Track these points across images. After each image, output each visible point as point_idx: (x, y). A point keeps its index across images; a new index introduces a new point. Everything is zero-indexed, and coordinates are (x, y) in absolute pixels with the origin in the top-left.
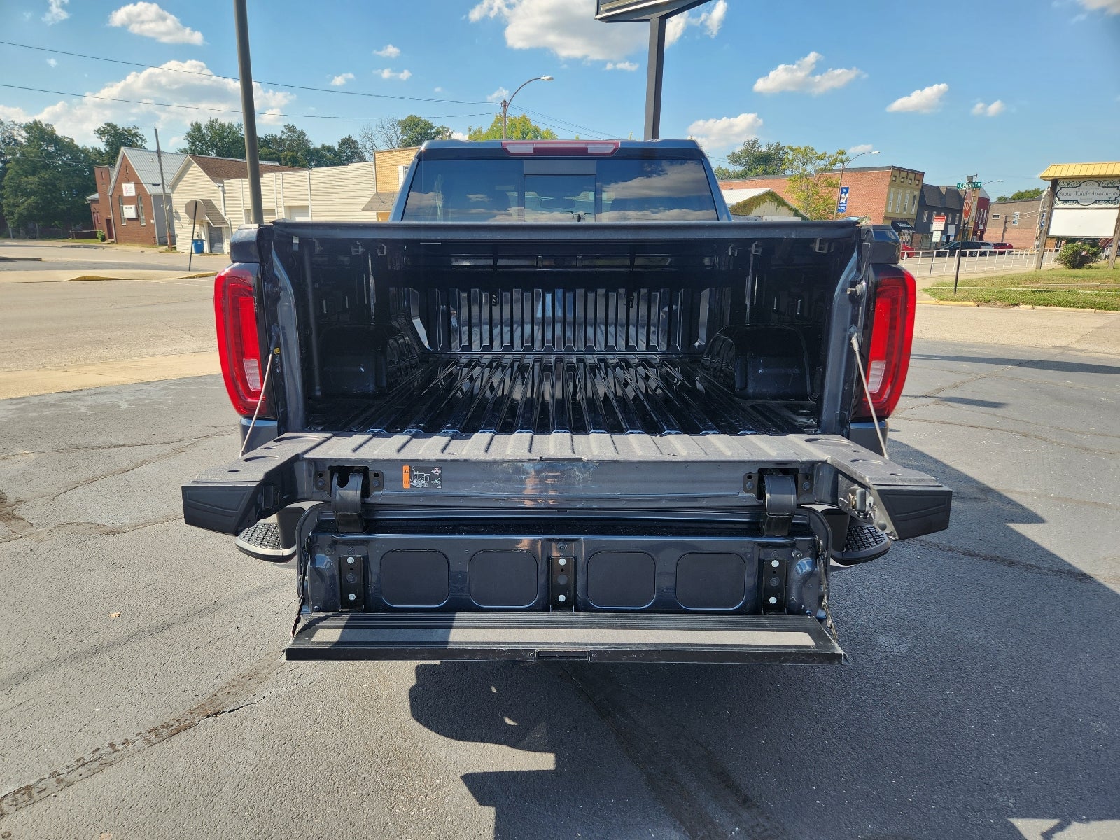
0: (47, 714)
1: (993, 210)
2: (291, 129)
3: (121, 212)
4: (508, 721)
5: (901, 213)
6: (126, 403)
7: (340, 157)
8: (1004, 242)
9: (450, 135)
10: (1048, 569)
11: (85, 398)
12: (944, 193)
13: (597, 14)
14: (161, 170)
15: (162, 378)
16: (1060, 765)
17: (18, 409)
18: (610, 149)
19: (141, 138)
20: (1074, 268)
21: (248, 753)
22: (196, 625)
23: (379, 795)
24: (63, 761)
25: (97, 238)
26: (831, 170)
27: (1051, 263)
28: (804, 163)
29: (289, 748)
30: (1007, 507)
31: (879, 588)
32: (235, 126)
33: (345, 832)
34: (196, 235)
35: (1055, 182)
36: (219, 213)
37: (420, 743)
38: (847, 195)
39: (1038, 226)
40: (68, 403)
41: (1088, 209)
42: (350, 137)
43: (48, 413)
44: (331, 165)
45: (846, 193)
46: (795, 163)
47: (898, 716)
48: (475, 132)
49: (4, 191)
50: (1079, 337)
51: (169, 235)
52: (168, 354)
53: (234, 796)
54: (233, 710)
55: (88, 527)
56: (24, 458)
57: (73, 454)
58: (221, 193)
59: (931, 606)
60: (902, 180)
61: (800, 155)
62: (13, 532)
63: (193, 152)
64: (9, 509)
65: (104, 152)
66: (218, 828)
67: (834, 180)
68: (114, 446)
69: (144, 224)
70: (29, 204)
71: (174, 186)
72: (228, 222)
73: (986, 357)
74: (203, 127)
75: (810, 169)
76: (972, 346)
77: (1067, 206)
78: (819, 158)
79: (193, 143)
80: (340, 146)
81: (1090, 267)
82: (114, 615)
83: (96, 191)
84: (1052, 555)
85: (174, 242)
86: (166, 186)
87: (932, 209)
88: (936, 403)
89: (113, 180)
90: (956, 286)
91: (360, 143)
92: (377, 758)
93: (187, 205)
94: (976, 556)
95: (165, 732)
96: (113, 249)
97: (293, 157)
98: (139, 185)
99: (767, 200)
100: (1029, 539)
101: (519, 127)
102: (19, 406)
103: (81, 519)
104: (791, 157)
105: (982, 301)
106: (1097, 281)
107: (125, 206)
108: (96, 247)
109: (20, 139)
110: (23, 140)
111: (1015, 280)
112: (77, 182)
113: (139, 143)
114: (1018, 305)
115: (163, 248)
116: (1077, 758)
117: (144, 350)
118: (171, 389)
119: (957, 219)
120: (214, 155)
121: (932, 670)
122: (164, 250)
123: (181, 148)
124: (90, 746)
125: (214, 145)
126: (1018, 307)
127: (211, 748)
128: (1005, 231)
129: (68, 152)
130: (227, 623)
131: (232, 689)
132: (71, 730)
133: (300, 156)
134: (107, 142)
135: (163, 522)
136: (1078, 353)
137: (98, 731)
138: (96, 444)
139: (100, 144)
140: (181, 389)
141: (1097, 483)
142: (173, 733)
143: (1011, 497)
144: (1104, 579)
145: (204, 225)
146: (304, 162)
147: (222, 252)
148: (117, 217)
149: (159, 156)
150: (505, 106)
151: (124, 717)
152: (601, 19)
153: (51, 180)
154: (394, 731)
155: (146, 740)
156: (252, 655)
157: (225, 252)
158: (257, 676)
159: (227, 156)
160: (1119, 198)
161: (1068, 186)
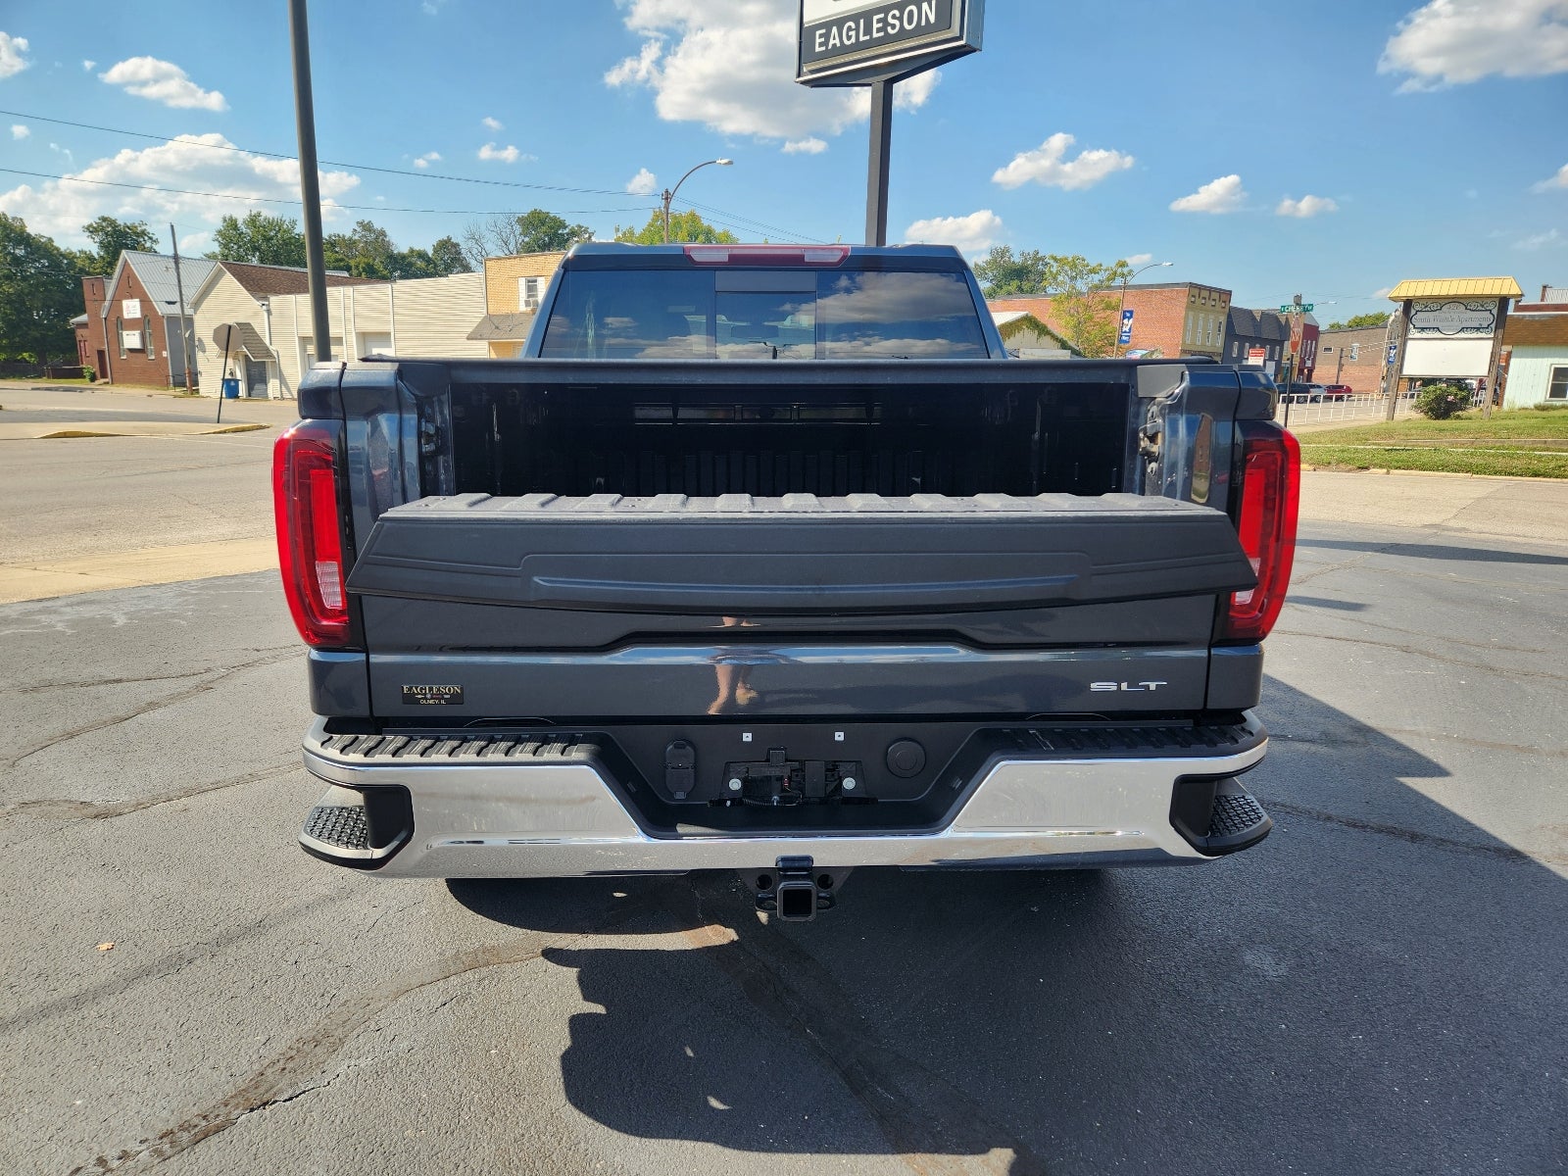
1: (1324, 341)
2: (367, 227)
3: (119, 340)
4: (714, 1103)
5: (1203, 345)
6: (123, 617)
7: (436, 266)
8: (1340, 384)
9: (590, 237)
10: (1467, 845)
11: (63, 609)
12: (1258, 319)
13: (799, 75)
14: (179, 281)
15: (180, 578)
16: (1529, 1146)
18: (835, 257)
19: (150, 238)
20: (1437, 418)
21: (313, 1169)
22: (231, 960)
25: (84, 377)
26: (1109, 287)
27: (1407, 411)
28: (1073, 278)
29: (380, 1159)
30: (1397, 754)
32: (287, 222)
34: (228, 372)
35: (1408, 304)
36: (261, 342)
37: (582, 1144)
38: (1131, 320)
39: (1384, 363)
40: (37, 618)
41: (1453, 339)
42: (449, 239)
43: (7, 632)
44: (422, 277)
45: (1129, 318)
46: (1060, 278)
47: (1289, 1076)
48: (625, 233)
50: (1455, 511)
51: (189, 373)
52: (184, 543)
54: (291, 1099)
55: (65, 806)
57: (42, 696)
58: (266, 314)
59: (1314, 904)
60: (1203, 301)
61: (1066, 268)
63: (225, 257)
65: (96, 256)
67: (1114, 300)
68: (106, 682)
69: (153, 357)
71: (197, 305)
72: (275, 354)
73: (1334, 539)
74: (240, 223)
75: (1081, 285)
77: (1424, 335)
78: (1093, 271)
79: (225, 246)
80: (436, 251)
81: (1458, 417)
82: (104, 946)
83: (83, 311)
84: (1468, 823)
85: (196, 383)
86: (185, 305)
87: (1243, 339)
89: (109, 296)
91: (464, 247)
92: (517, 1171)
93: (216, 331)
94: (1364, 827)
95: (185, 1137)
96: (108, 393)
97: (368, 264)
98: (146, 303)
99: (1024, 327)
100: (1433, 802)
101: (686, 227)
103: (54, 795)
104: (1054, 270)
105: (1318, 464)
106: (1471, 436)
107: (125, 333)
108: (82, 390)
111: (1361, 435)
112: (57, 298)
113: (148, 245)
114: (1367, 468)
115: (179, 391)
117: (151, 538)
118: (192, 595)
119: (1277, 353)
120: (255, 261)
121: (1326, 1002)
122: (181, 394)
123: (208, 251)
124: (66, 1164)
125: (256, 249)
126: (1368, 472)
127: (257, 1161)
128: (1340, 369)
129: (43, 257)
130: (279, 955)
131: (288, 1062)
132: (35, 1137)
133: (378, 264)
134: (101, 243)
135: (179, 798)
136: (1453, 534)
137: (78, 1139)
138: (78, 679)
139: (92, 246)
140: (207, 594)
141: (1514, 717)
142: (198, 1138)
143: (1397, 737)
144: (1545, 857)
145: (241, 358)
146: (385, 272)
147: (265, 397)
148: (114, 347)
149: (177, 263)
150: (667, 199)
151: (121, 1113)
152: (803, 83)
153: (19, 296)
154: (541, 1125)
155: (155, 1151)
156: (319, 1005)
157: (271, 396)
158: (328, 1041)
159: (276, 263)
160: (1493, 326)
161: (1426, 309)
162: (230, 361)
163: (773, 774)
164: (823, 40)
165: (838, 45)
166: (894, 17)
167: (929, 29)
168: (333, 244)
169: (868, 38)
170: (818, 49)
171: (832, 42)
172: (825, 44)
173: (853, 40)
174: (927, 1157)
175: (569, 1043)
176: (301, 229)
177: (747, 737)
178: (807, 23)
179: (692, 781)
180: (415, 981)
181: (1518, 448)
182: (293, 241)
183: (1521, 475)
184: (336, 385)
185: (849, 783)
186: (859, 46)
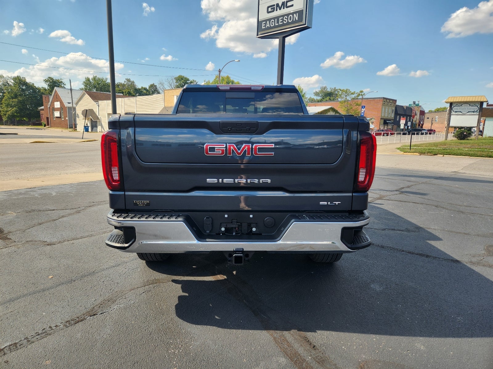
0: (23, 315)
1: (427, 116)
2: (128, 80)
3: (53, 114)
4: (216, 317)
5: (388, 117)
6: (55, 193)
7: (149, 92)
8: (432, 129)
9: (197, 83)
10: (443, 259)
11: (37, 191)
12: (405, 109)
13: (257, 35)
14: (72, 97)
17: (8, 195)
18: (261, 88)
19: (63, 84)
20: (461, 139)
21: (107, 330)
22: (85, 281)
23: (162, 346)
24: (30, 333)
25: (42, 125)
26: (357, 99)
27: (451, 137)
28: (346, 96)
29: (125, 328)
30: (428, 235)
31: (372, 265)
32: (104, 79)
33: (148, 360)
34: (86, 124)
35: (451, 104)
36: (96, 115)
37: (180, 326)
38: (364, 109)
40: (30, 193)
41: (465, 115)
42: (154, 84)
43: (21, 197)
44: (145, 95)
45: (364, 108)
46: (342, 96)
47: (378, 315)
48: (207, 82)
49: (2, 105)
50: (462, 168)
51: (74, 124)
52: (72, 173)
53: (102, 346)
54: (101, 314)
55: (39, 242)
56: (11, 215)
57: (32, 214)
58: (97, 106)
59: (394, 273)
60: (391, 104)
61: (344, 93)
62: (7, 244)
63: (86, 89)
64: (5, 235)
65: (47, 89)
66: (95, 358)
67: (359, 103)
68: (50, 210)
69: (63, 119)
70: (13, 111)
71: (77, 104)
72: (100, 119)
73: (422, 175)
74: (90, 79)
75: (349, 98)
76: (417, 171)
77: (457, 114)
78: (352, 94)
79: (86, 86)
80: (149, 88)
81: (468, 139)
82: (50, 277)
83: (43, 105)
84: (445, 253)
85: (76, 127)
86: (73, 103)
87: (400, 115)
88: (400, 194)
89: (50, 101)
90: (410, 147)
91: (158, 87)
92: (162, 332)
93: (83, 111)
94: (413, 253)
95: (73, 322)
96: (49, 130)
97: (129, 92)
98: (62, 103)
99: (331, 111)
100: (436, 248)
101: (226, 80)
102: (8, 194)
103: (36, 239)
104: (340, 93)
105: (421, 153)
106: (471, 145)
107: (55, 112)
108: (41, 129)
109: (10, 83)
110: (12, 84)
111: (436, 145)
112: (35, 101)
113: (63, 85)
114: (437, 155)
115: (71, 130)
116: (450, 331)
117: (62, 172)
118: (75, 187)
119: (411, 119)
120: (95, 91)
121: (392, 297)
123: (81, 88)
124: (41, 328)
125: (95, 87)
126: (437, 156)
127: (92, 328)
128: (432, 124)
129: (31, 89)
130: (99, 280)
131: (101, 305)
132: (33, 321)
133: (132, 91)
134: (48, 85)
135: (71, 240)
136: (461, 174)
137: (44, 322)
138: (42, 209)
139: (46, 86)
140: (79, 187)
141: (466, 225)
142: (76, 322)
143: (429, 230)
144: (466, 262)
145: (90, 120)
146: (134, 94)
147: (97, 131)
148: (52, 116)
149: (71, 91)
150: (220, 72)
151: (55, 317)
152: (259, 37)
153: (23, 101)
154: (169, 321)
155: (65, 325)
156: (109, 292)
157: (98, 131)
158: (111, 301)
159: (101, 91)
160: (478, 111)
161: (457, 105)
162: (86, 120)
163: (233, 226)
164: (265, 25)
165: (269, 26)
166: (285, 18)
167: (296, 22)
168: (118, 86)
169: (278, 24)
170: (263, 28)
171: (267, 25)
172: (265, 26)
173: (273, 25)
174: (273, 331)
175: (177, 302)
176: (109, 81)
177: (226, 216)
178: (260, 20)
179: (211, 228)
180: (136, 287)
181: (485, 149)
182: (106, 84)
183: (486, 157)
184: (118, 120)
185: (254, 229)
186: (275, 27)
